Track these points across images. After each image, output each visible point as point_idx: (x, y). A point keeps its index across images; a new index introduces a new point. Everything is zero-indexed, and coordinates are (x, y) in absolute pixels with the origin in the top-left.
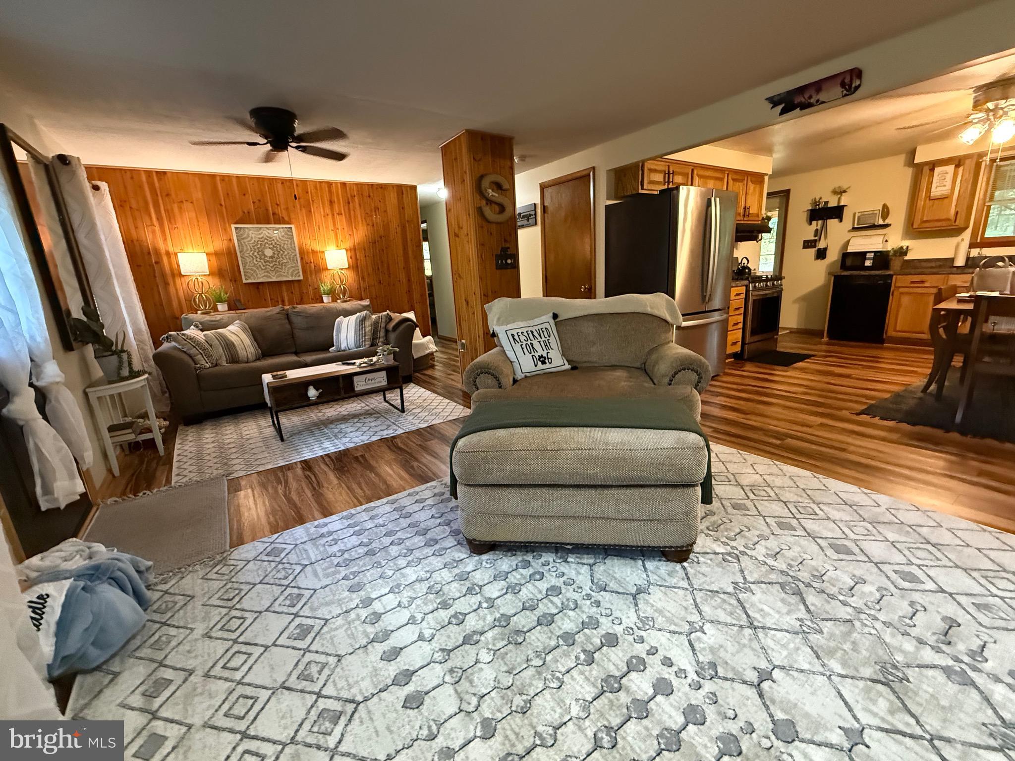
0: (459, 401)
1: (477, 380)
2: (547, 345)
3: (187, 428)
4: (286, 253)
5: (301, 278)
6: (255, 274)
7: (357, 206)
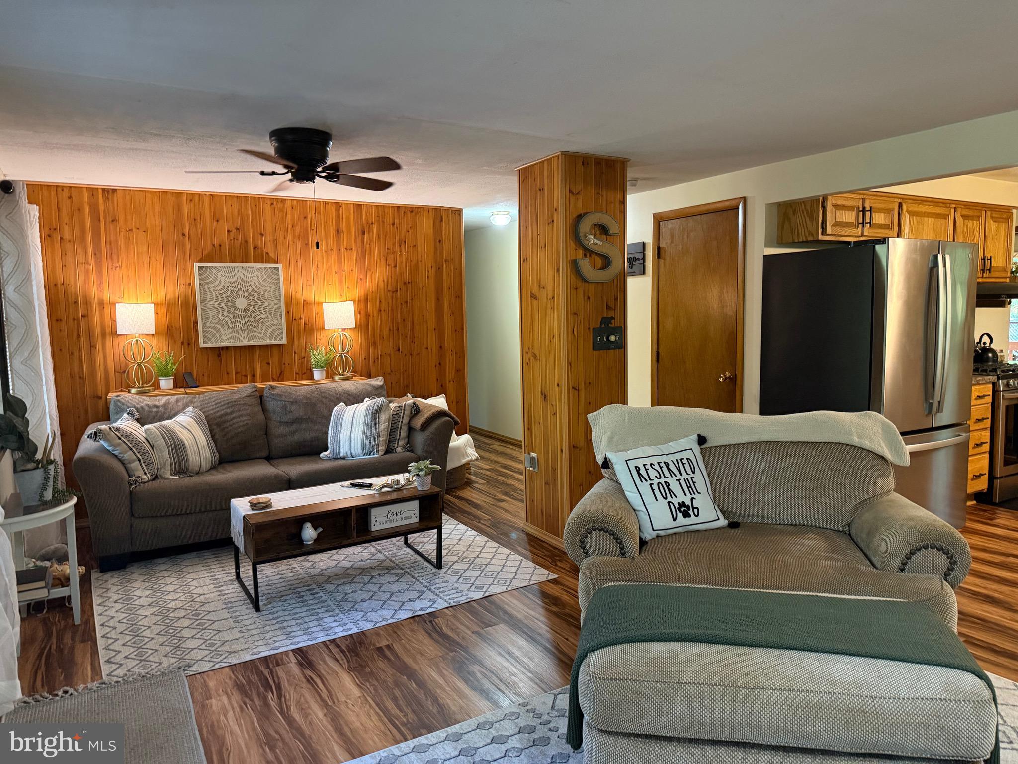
0: (524, 551)
1: (587, 540)
2: (691, 486)
3: (107, 576)
4: (266, 304)
5: (284, 341)
6: (218, 335)
7: (375, 239)
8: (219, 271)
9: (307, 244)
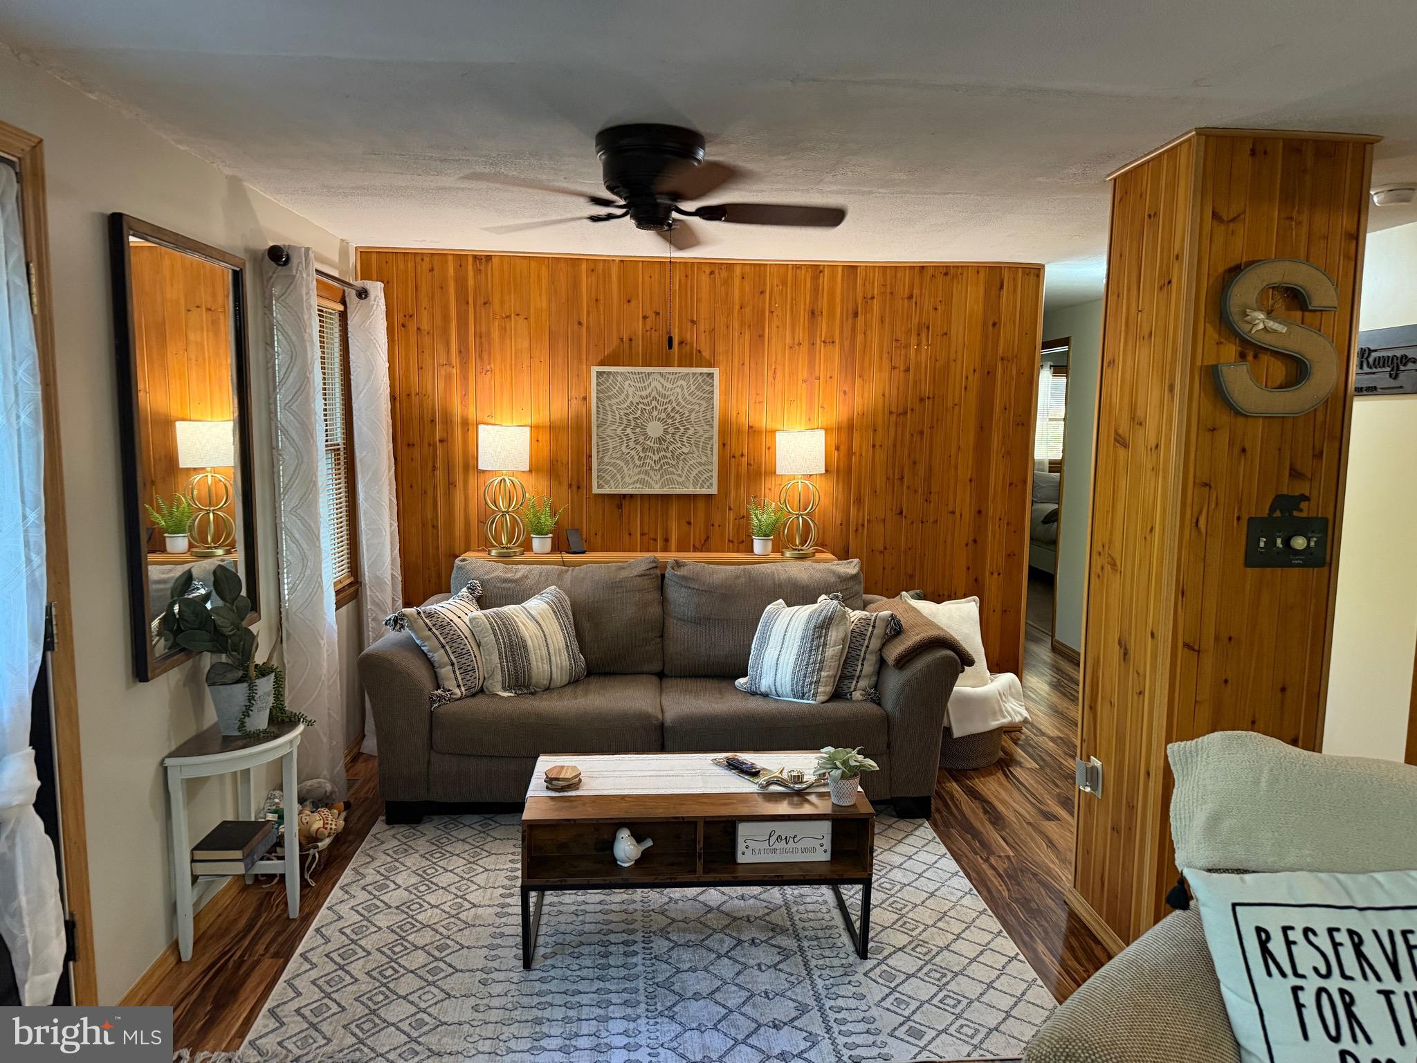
4: (691, 431)
5: (714, 490)
6: (619, 476)
7: (875, 322)
8: (626, 379)
9: (761, 336)
